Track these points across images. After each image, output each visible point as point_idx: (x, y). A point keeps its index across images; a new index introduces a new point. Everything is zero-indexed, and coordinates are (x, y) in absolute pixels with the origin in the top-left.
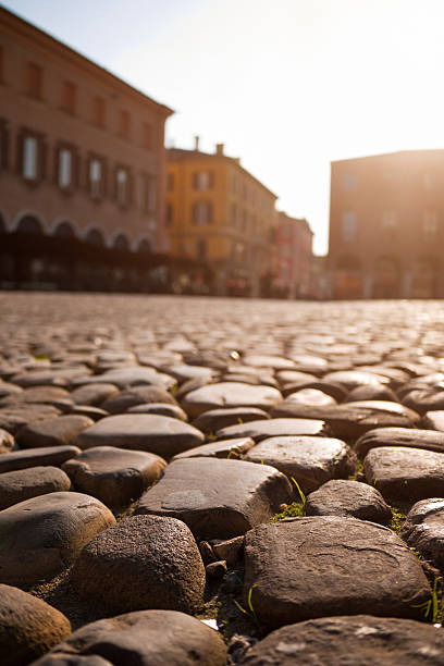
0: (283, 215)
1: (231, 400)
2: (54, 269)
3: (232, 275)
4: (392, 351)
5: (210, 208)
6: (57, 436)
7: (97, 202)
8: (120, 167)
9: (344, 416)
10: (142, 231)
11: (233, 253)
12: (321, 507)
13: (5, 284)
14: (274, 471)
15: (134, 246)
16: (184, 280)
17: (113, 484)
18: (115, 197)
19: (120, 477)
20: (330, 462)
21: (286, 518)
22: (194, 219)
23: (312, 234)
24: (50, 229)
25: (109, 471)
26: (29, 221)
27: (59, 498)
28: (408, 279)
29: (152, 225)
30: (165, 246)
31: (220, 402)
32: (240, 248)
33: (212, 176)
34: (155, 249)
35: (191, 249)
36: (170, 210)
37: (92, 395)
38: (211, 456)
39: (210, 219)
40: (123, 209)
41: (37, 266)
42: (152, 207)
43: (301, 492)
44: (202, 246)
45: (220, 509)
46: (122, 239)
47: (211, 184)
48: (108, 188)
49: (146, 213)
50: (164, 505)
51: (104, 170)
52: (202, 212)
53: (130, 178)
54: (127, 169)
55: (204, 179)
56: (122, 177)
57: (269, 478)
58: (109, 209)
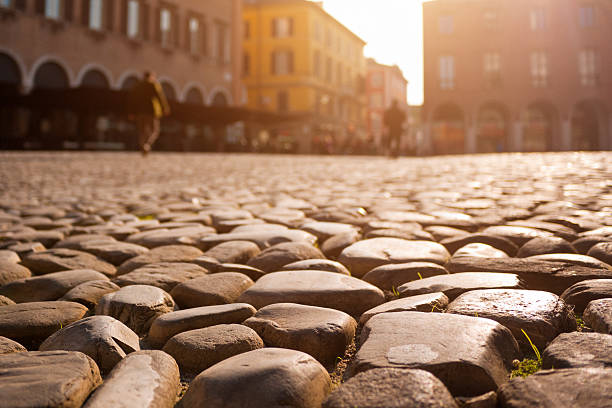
0: (371, 62)
1: (395, 255)
2: (121, 127)
3: (317, 130)
4: (537, 205)
5: (291, 56)
6: (221, 294)
7: (168, 53)
8: (192, 14)
9: (536, 269)
10: (216, 83)
11: (318, 104)
12: (571, 360)
13: (68, 144)
14: (495, 324)
15: (208, 101)
16: (264, 136)
17: (315, 341)
18: (187, 47)
19: (321, 333)
20: (550, 314)
21: (541, 371)
22: (273, 70)
23: (405, 82)
24: (116, 84)
25: (306, 327)
26: (95, 74)
27: (272, 354)
28: (518, 129)
29: (228, 77)
30: (243, 99)
31: (384, 257)
32: (325, 100)
33: (291, 22)
34: (231, 102)
35: (270, 102)
36: (246, 59)
37: (235, 253)
38: (413, 310)
39: (291, 68)
40: (196, 59)
41: (103, 124)
42: (227, 57)
43: (534, 347)
44: (283, 98)
45: (457, 362)
46: (195, 92)
47: (291, 31)
48: (180, 38)
49: (221, 64)
50: (391, 360)
51: (175, 19)
52: (282, 60)
53: (203, 26)
54: (200, 17)
55: (283, 26)
56: (194, 25)
57: (494, 330)
58: (180, 59)
